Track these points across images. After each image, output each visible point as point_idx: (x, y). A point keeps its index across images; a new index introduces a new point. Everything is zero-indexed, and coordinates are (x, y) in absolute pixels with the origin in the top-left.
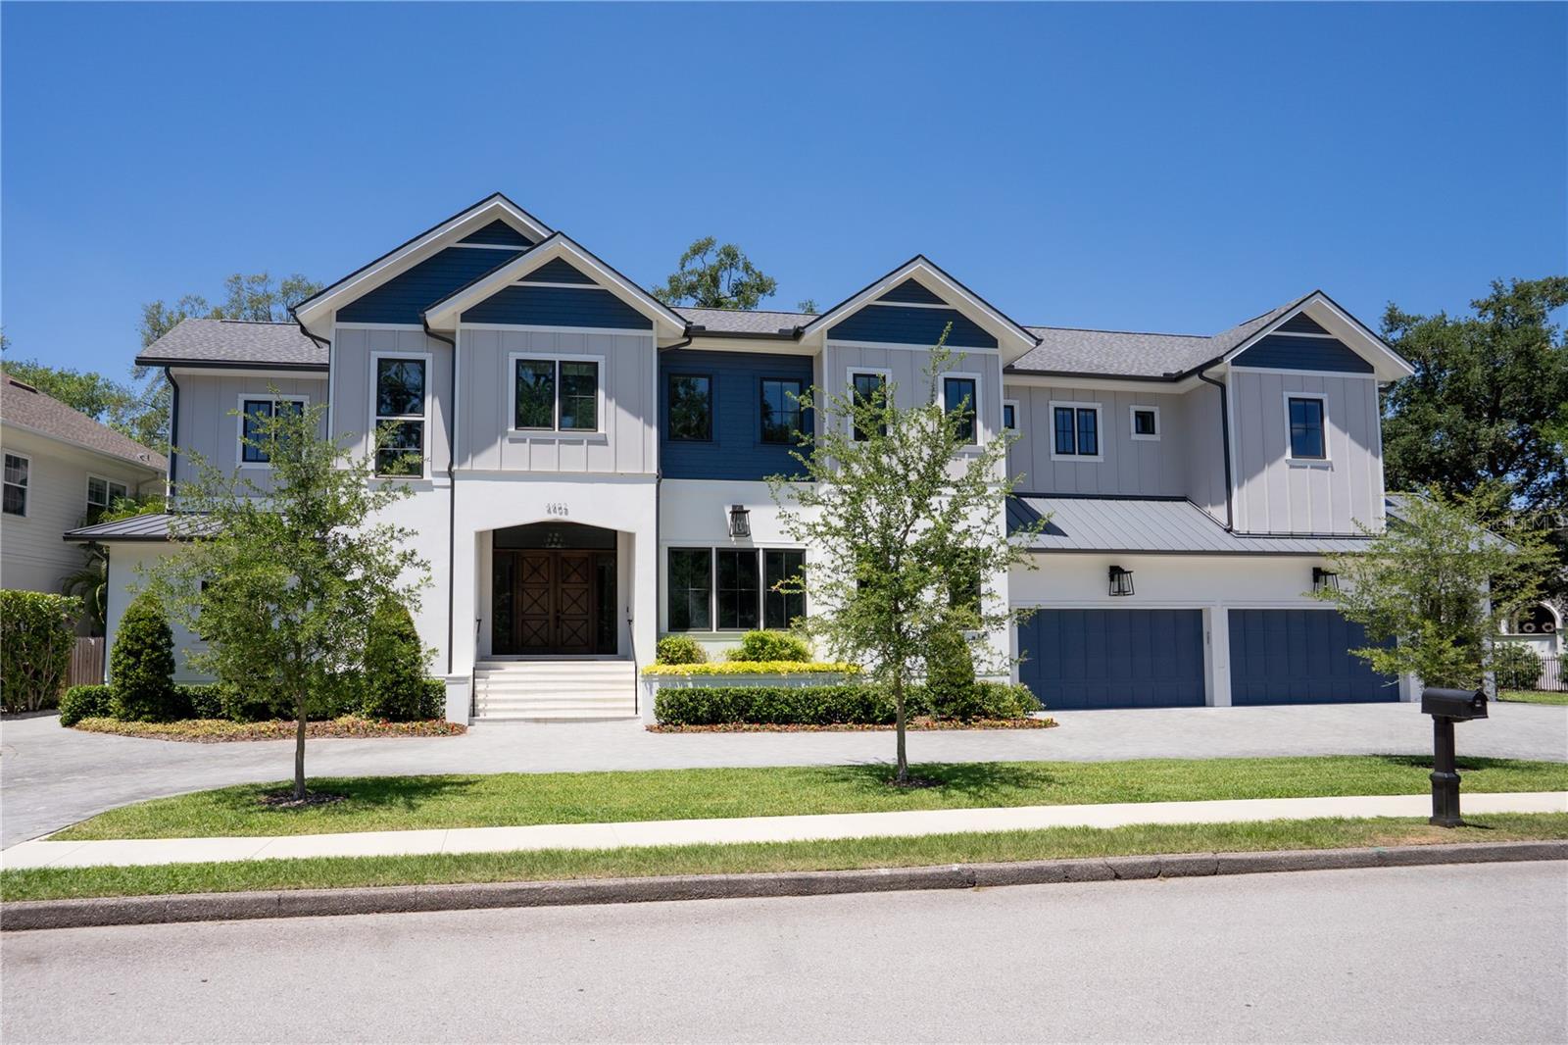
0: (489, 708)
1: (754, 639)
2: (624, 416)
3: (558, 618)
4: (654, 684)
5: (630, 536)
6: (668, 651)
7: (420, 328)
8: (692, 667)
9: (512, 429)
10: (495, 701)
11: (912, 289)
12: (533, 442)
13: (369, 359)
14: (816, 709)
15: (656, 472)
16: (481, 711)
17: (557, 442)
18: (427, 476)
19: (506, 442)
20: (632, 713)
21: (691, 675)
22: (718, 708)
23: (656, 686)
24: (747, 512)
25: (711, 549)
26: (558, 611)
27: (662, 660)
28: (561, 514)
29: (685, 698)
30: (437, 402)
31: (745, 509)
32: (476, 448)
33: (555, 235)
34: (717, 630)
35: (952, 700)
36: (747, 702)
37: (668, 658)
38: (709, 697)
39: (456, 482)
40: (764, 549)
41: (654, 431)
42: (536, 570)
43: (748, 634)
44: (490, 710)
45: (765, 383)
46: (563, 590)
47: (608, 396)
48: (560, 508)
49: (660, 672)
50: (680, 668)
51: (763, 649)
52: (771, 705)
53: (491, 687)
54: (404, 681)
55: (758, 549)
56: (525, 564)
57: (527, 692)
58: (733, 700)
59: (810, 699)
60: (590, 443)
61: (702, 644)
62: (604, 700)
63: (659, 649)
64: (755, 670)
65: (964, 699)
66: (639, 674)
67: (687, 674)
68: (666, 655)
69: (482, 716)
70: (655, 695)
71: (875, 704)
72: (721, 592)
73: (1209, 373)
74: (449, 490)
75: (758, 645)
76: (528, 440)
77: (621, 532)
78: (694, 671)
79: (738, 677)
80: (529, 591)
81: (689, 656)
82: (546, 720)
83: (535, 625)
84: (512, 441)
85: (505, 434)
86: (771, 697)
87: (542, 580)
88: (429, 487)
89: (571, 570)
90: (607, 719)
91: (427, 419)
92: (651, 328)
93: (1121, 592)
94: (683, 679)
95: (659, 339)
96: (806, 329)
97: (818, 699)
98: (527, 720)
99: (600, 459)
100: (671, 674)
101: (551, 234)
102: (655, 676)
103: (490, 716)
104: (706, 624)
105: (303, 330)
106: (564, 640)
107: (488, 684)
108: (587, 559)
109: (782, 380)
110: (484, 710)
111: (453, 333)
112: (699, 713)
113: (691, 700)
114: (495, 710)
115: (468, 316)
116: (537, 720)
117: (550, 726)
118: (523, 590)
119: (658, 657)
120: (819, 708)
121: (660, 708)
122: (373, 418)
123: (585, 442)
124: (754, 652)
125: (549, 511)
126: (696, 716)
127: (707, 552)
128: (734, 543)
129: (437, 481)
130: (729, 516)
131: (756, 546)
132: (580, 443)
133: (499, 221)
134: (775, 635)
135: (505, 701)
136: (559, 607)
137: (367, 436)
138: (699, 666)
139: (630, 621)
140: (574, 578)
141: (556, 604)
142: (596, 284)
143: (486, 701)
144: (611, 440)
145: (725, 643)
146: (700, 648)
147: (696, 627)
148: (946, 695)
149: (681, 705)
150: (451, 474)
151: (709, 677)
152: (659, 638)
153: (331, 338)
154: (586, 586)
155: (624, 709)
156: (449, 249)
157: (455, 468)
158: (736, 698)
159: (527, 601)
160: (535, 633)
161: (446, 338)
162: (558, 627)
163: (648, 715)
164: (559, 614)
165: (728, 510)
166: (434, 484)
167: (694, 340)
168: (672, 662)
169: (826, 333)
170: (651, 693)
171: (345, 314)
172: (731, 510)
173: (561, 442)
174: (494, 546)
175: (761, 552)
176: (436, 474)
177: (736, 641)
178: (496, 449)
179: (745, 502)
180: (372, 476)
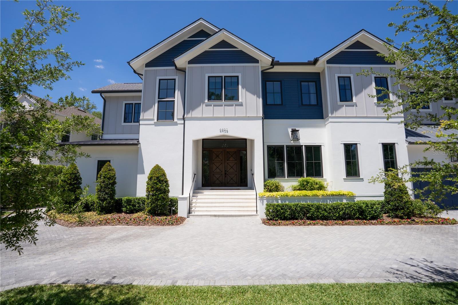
0: (197, 210)
1: (303, 181)
2: (249, 94)
3: (226, 174)
4: (264, 201)
5: (252, 141)
6: (269, 186)
7: (174, 68)
8: (279, 193)
9: (206, 101)
10: (199, 207)
11: (358, 44)
12: (214, 106)
13: (156, 79)
14: (339, 213)
15: (262, 116)
16: (193, 211)
17: (223, 105)
18: (175, 120)
19: (204, 105)
20: (255, 213)
21: (280, 197)
22: (294, 213)
23: (265, 202)
24: (298, 131)
25: (284, 146)
26: (226, 171)
27: (266, 190)
28: (225, 132)
29: (279, 208)
30: (179, 92)
31: (297, 129)
32: (193, 107)
33: (221, 30)
34: (287, 178)
35: (401, 209)
36: (307, 210)
37: (269, 189)
38: (290, 208)
39: (185, 121)
40: (305, 146)
41: (261, 99)
42: (218, 156)
43: (300, 179)
44: (197, 211)
45: (302, 83)
46: (227, 163)
47: (243, 87)
48: (225, 130)
49: (266, 196)
50: (275, 194)
51: (307, 185)
52: (318, 211)
53: (199, 201)
54: (160, 199)
55: (302, 145)
56: (214, 154)
57: (212, 203)
58: (301, 209)
59: (335, 208)
60: (236, 105)
61: (282, 183)
62: (243, 207)
63: (265, 186)
64: (308, 195)
65: (408, 209)
66: (258, 196)
67: (278, 197)
68: (268, 188)
69: (193, 214)
70: (265, 206)
71: (366, 211)
72: (288, 162)
74: (183, 125)
75: (305, 183)
76: (213, 105)
77: (249, 139)
78: (281, 195)
79: (301, 198)
80: (215, 164)
81: (277, 189)
82: (219, 216)
83: (217, 176)
84: (206, 106)
85: (204, 103)
86: (318, 208)
87: (220, 160)
88: (176, 124)
89: (230, 156)
90: (244, 216)
91: (176, 99)
92: (258, 63)
94: (277, 199)
95: (261, 67)
96: (319, 58)
97: (339, 208)
98: (211, 216)
99: (240, 111)
100: (271, 197)
101: (219, 30)
102: (265, 198)
103: (196, 213)
104: (283, 175)
105: (135, 71)
106: (228, 181)
107: (197, 199)
108: (236, 152)
109: (308, 82)
110: (194, 211)
111: (185, 68)
112: (286, 215)
113: (282, 209)
114: (198, 211)
115: (191, 62)
116: (215, 216)
117: (221, 218)
118: (213, 163)
119: (264, 189)
120: (340, 213)
121: (268, 212)
122: (157, 100)
123: (234, 105)
124: (303, 187)
125: (221, 132)
126: (284, 216)
127: (282, 147)
128: (292, 143)
130: (290, 133)
131: (301, 144)
132: (232, 105)
133: (202, 30)
134: (312, 179)
135: (203, 207)
136: (226, 170)
137: (154, 106)
138: (283, 192)
139: (253, 174)
140: (231, 159)
141: (225, 168)
142: (238, 48)
143: (195, 207)
144: (244, 104)
145: (291, 183)
146: (281, 185)
147: (279, 176)
148: (398, 206)
149: (277, 211)
150: (184, 119)
151: (287, 198)
152: (265, 181)
153: (143, 73)
154: (235, 162)
155: (252, 211)
156: (184, 41)
157: (185, 116)
158: (302, 208)
159: (215, 167)
160: (218, 179)
161: (183, 70)
162: (226, 177)
163: (262, 214)
164: (226, 172)
165: (290, 130)
166: (178, 123)
167: (275, 67)
168: (270, 191)
169: (326, 63)
170: (263, 204)
171: (148, 65)
172: (291, 130)
173: (225, 105)
174: (203, 148)
175: (304, 146)
176: (178, 119)
177: (295, 182)
178: (200, 108)
179: (297, 127)
180: (156, 121)
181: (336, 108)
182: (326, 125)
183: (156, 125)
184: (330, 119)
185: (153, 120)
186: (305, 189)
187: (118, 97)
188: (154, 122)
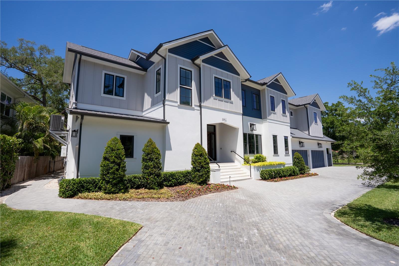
5: (238, 130)
7: (190, 61)
9: (214, 95)
13: (178, 67)
15: (242, 112)
17: (223, 101)
18: (193, 106)
19: (213, 98)
20: (249, 177)
21: (262, 166)
24: (255, 125)
25: (247, 133)
28: (225, 121)
30: (195, 84)
34: (249, 154)
39: (202, 109)
41: (241, 101)
47: (233, 91)
55: (254, 134)
72: (249, 144)
73: (306, 106)
74: (200, 111)
76: (218, 100)
85: (212, 96)
88: (193, 109)
91: (193, 88)
92: (239, 76)
93: (303, 146)
94: (260, 167)
95: (241, 79)
99: (232, 107)
100: (258, 166)
109: (256, 94)
111: (200, 65)
115: (203, 61)
119: (244, 161)
122: (179, 85)
123: (229, 102)
125: (223, 120)
128: (250, 132)
129: (196, 108)
130: (249, 126)
131: (254, 133)
133: (208, 38)
137: (177, 90)
142: (229, 61)
144: (234, 103)
150: (200, 106)
153: (167, 58)
154: (209, 142)
156: (196, 41)
157: (202, 104)
161: (198, 66)
163: (255, 177)
166: (195, 109)
167: (247, 81)
169: (266, 86)
170: (255, 171)
171: (170, 51)
172: (249, 124)
176: (196, 106)
178: (210, 100)
179: (254, 122)
180: (179, 104)
181: (270, 114)
182: (263, 123)
183: (179, 107)
184: (268, 120)
185: (177, 102)
186: (260, 161)
187: (95, 64)
188: (178, 105)
